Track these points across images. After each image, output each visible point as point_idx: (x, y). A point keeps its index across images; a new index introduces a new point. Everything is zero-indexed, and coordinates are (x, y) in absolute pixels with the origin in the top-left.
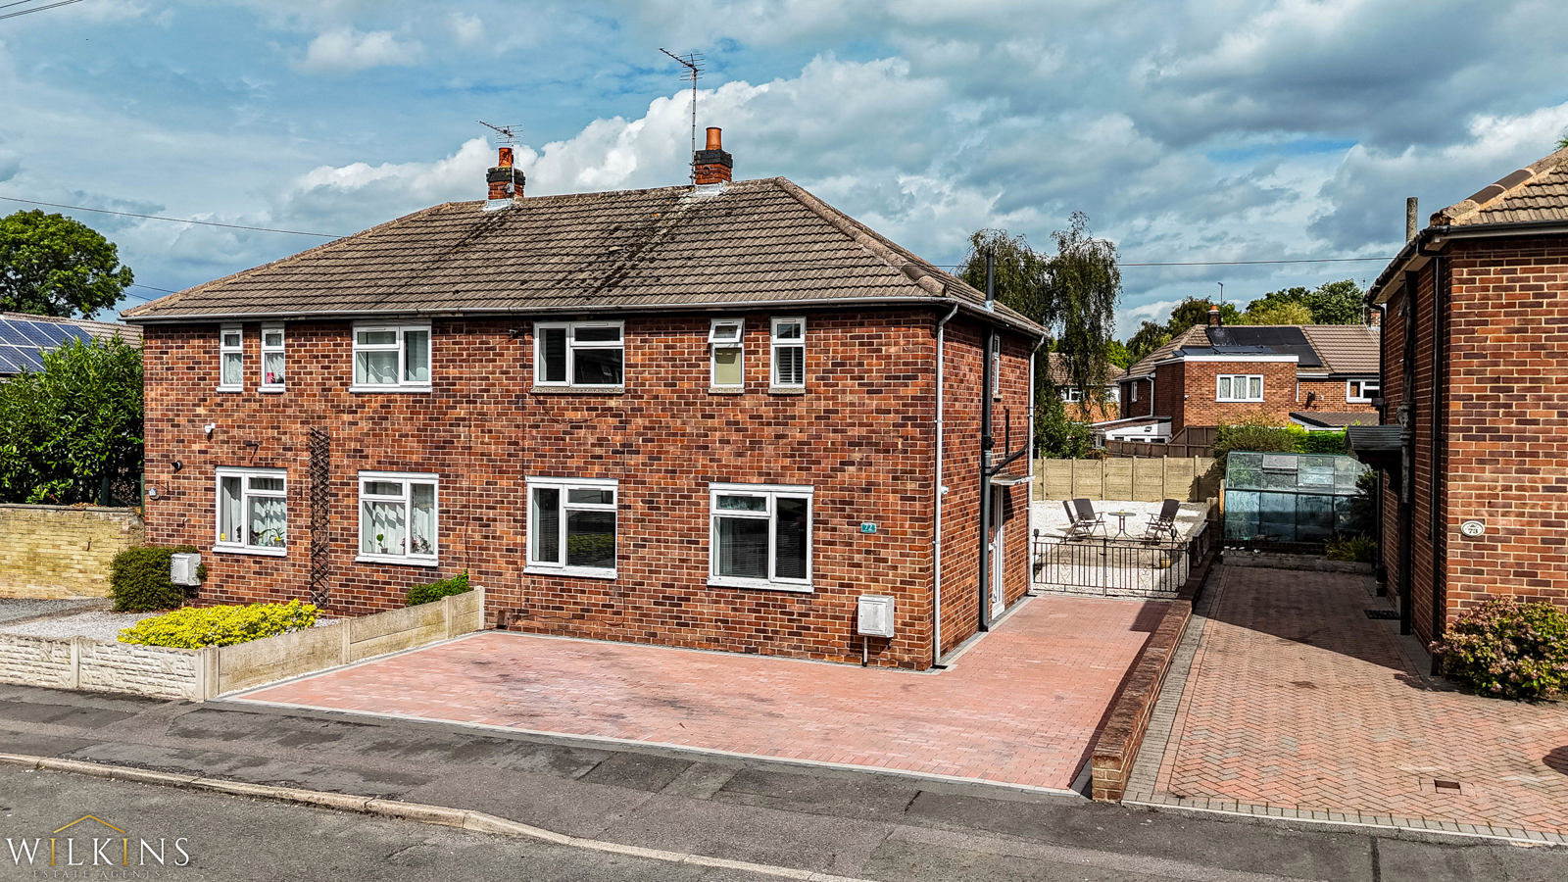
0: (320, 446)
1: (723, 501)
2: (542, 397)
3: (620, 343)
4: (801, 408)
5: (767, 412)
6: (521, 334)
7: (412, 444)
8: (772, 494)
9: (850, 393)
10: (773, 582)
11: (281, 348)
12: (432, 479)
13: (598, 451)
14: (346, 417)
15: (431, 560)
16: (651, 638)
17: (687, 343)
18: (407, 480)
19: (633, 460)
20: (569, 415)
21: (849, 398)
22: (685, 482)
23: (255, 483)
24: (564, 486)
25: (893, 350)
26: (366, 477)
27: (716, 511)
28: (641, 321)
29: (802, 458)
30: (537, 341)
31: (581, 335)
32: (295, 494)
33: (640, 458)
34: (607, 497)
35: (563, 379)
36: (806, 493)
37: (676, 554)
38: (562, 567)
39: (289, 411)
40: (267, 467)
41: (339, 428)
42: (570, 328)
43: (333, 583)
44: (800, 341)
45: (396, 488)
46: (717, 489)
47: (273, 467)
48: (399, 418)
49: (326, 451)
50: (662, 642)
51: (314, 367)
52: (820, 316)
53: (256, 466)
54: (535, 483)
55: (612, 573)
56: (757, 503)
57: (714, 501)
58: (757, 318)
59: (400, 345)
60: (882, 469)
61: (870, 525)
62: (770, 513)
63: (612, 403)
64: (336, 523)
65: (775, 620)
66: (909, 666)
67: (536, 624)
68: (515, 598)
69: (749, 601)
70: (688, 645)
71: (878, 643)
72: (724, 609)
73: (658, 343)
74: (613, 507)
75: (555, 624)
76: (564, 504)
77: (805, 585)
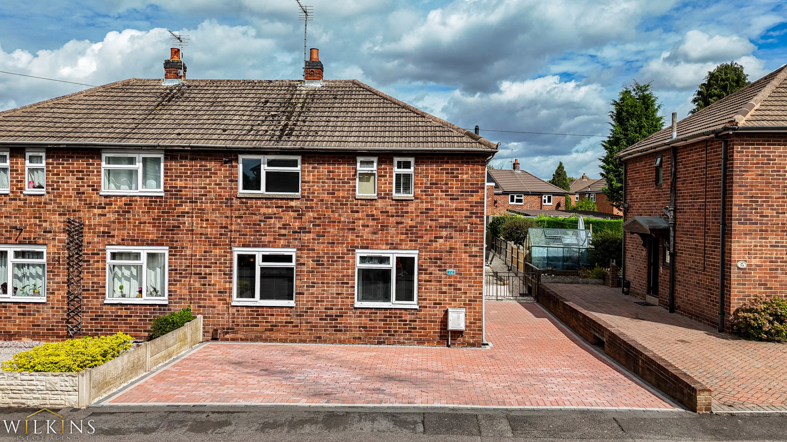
0: (75, 230)
1: (363, 259)
2: (243, 200)
3: (298, 169)
4: (411, 207)
5: (391, 210)
6: (230, 161)
7: (149, 228)
8: (393, 255)
9: (440, 200)
10: (394, 303)
11: (43, 164)
12: (164, 250)
13: (283, 232)
14: (96, 211)
15: (164, 300)
16: (318, 339)
17: (342, 170)
18: (144, 251)
19: (306, 237)
20: (263, 210)
21: (440, 202)
22: (340, 249)
23: (17, 254)
24: (259, 253)
25: (465, 177)
26: (110, 250)
27: (359, 265)
28: (312, 156)
29: (412, 235)
30: (240, 166)
31: (270, 163)
32: (54, 261)
33: (311, 236)
34: (288, 259)
35: (259, 189)
36: (414, 254)
37: (334, 290)
38: (257, 301)
39: (49, 207)
40: (30, 243)
41: (91, 218)
42: (264, 159)
43: (84, 319)
44: (411, 171)
45: (137, 256)
46: (360, 253)
47: (35, 244)
48: (139, 212)
49: (80, 233)
50: (325, 342)
51: (70, 178)
52: (422, 157)
53: (21, 243)
54: (238, 251)
55: (292, 303)
56: (384, 260)
57: (358, 260)
58: (385, 157)
59: (139, 166)
60: (458, 241)
61: (452, 271)
62: (392, 265)
63: (293, 203)
64: (88, 280)
65: (396, 325)
66: (473, 345)
67: (239, 336)
68: (224, 321)
69: (380, 315)
70: (341, 342)
71: (457, 334)
72: (364, 320)
73: (324, 169)
74: (293, 264)
75: (253, 335)
76: (259, 263)
77: (413, 304)
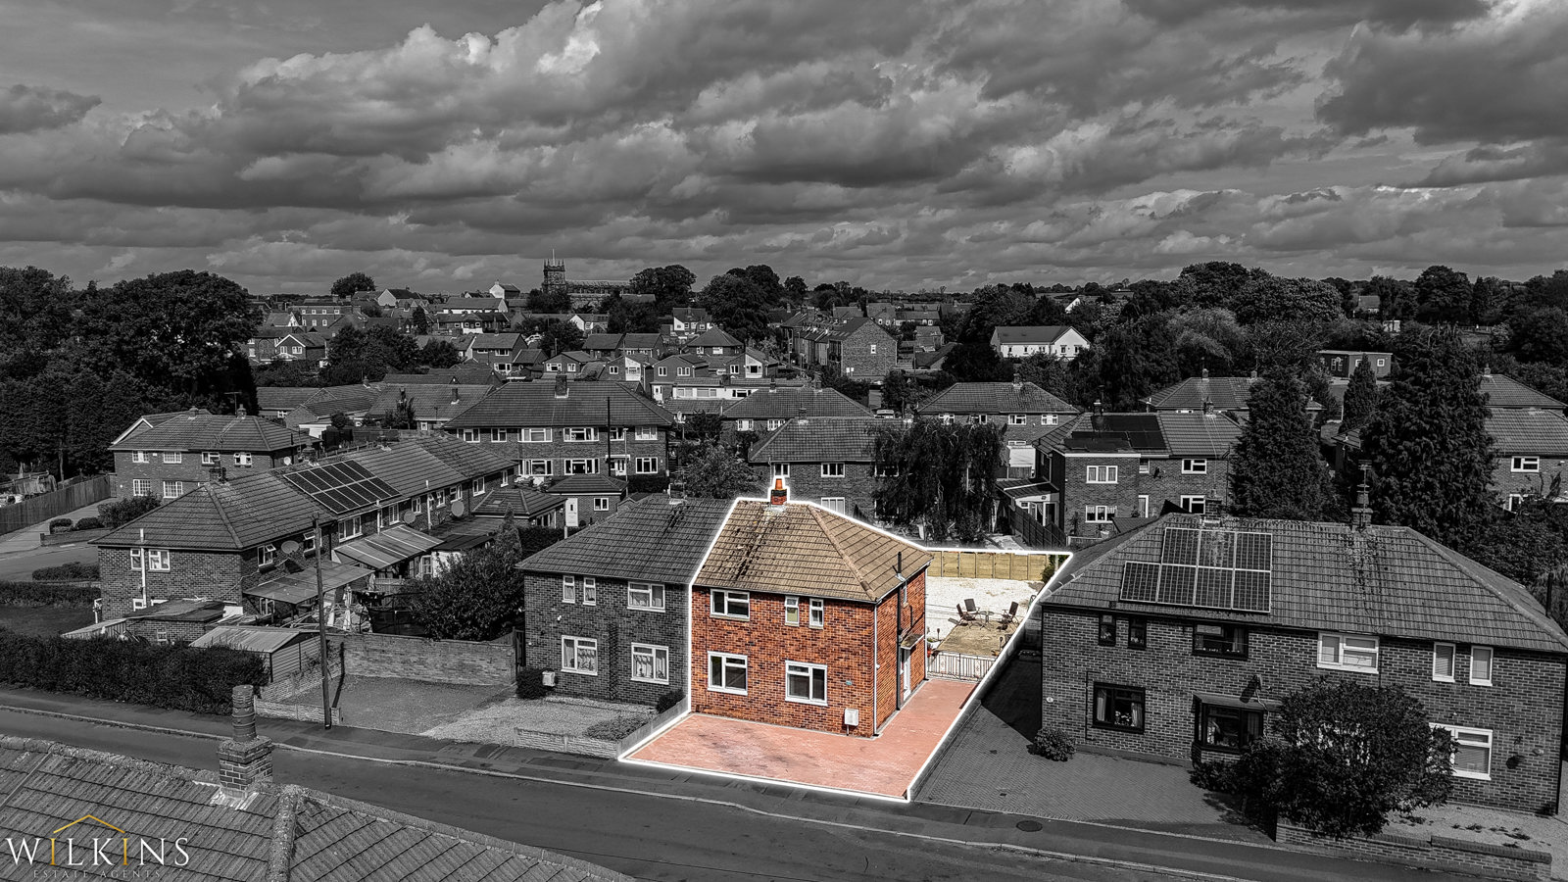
0: (613, 631)
1: (791, 668)
2: (714, 620)
3: (748, 601)
4: (822, 635)
5: (809, 635)
6: (705, 593)
7: (657, 633)
8: (811, 667)
9: (841, 631)
10: (812, 701)
11: (594, 586)
12: (666, 648)
13: (738, 643)
14: (625, 619)
15: (666, 682)
16: (762, 720)
17: (775, 604)
18: (654, 648)
19: (753, 648)
20: (726, 628)
21: (840, 633)
22: (775, 659)
23: (580, 643)
24: (724, 656)
25: (857, 617)
26: (634, 645)
27: (788, 672)
28: (754, 595)
29: (823, 654)
30: (712, 597)
31: (730, 596)
32: (601, 650)
33: (756, 648)
34: (742, 662)
35: (723, 612)
36: (824, 667)
37: (772, 687)
38: (723, 689)
39: (598, 614)
40: (587, 636)
41: (623, 623)
42: (726, 593)
43: (620, 689)
44: (821, 609)
45: (650, 651)
46: (788, 663)
47: (590, 637)
48: (651, 623)
49: (616, 633)
50: (766, 722)
51: (609, 596)
52: (828, 602)
53: (582, 636)
54: (711, 654)
55: (744, 692)
56: (805, 670)
57: (787, 668)
58: (804, 599)
59: (650, 591)
60: (853, 661)
61: (849, 682)
62: (810, 674)
63: (745, 625)
64: (622, 664)
65: (812, 716)
66: (864, 736)
67: (712, 711)
68: (703, 700)
69: (802, 708)
70: (777, 723)
71: (852, 728)
72: (792, 710)
73: (764, 603)
74: (745, 666)
75: (721, 712)
76: (724, 664)
77: (824, 703)
